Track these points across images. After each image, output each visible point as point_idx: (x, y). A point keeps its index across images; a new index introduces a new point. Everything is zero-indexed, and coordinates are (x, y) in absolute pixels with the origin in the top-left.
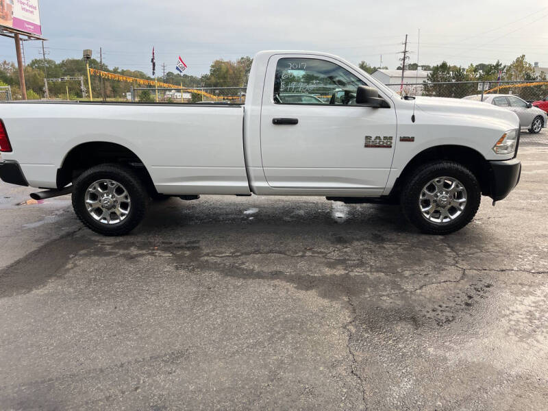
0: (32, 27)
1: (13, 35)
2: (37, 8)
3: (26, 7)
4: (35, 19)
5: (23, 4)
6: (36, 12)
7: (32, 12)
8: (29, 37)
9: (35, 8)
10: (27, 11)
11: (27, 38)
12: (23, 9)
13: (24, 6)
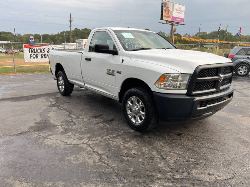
0: (180, 20)
1: (171, 23)
2: (184, 11)
3: (179, 11)
4: (182, 16)
5: (178, 10)
6: (183, 13)
7: (181, 13)
8: (178, 24)
9: (183, 11)
10: (179, 13)
11: (177, 24)
12: (177, 12)
13: (178, 11)
